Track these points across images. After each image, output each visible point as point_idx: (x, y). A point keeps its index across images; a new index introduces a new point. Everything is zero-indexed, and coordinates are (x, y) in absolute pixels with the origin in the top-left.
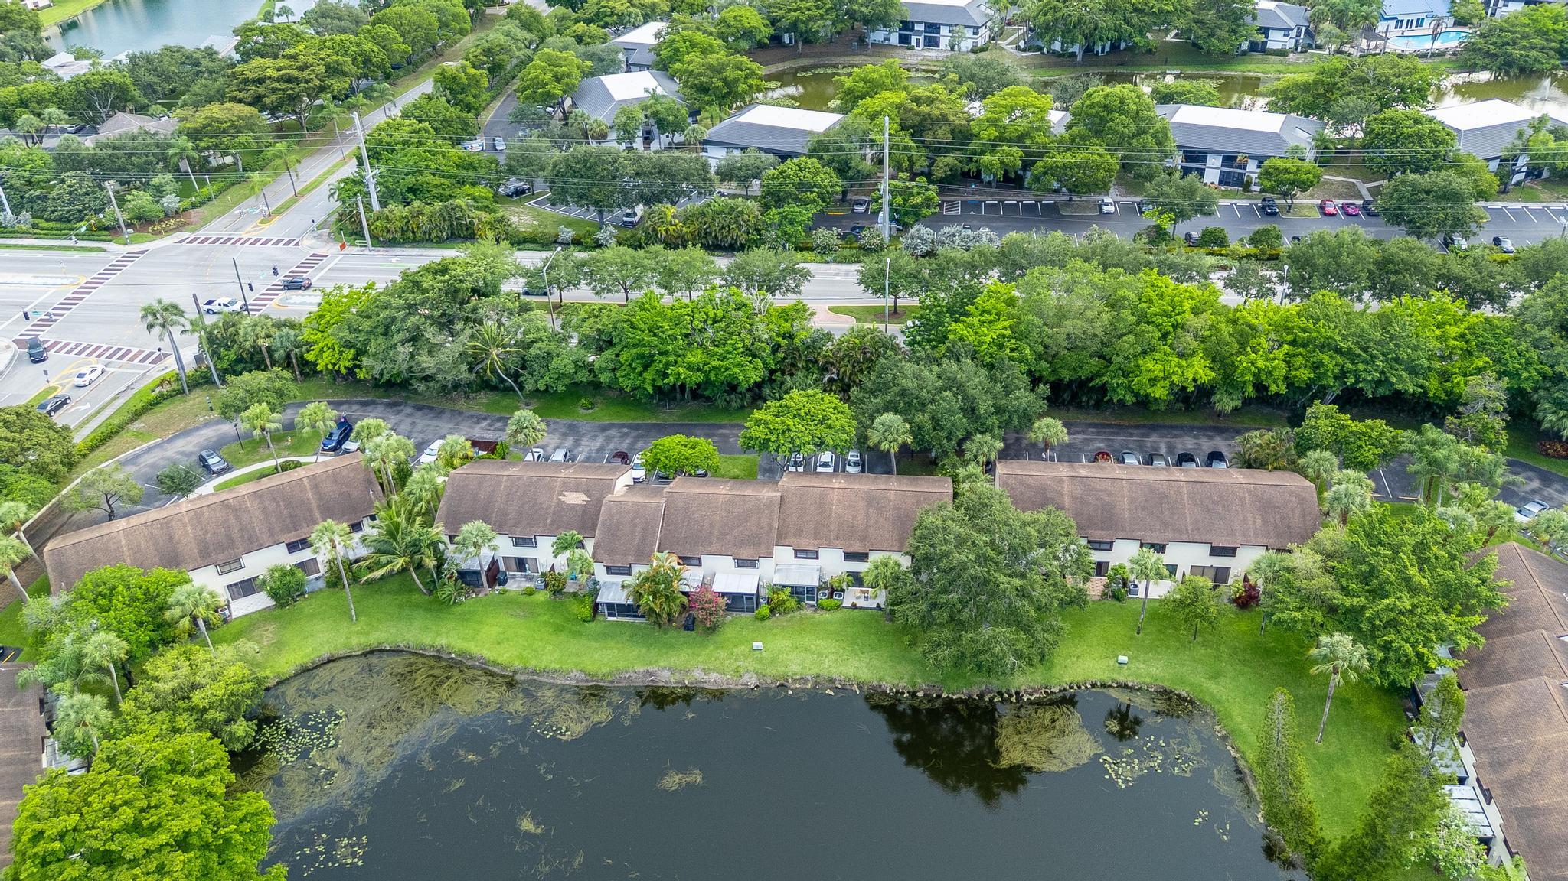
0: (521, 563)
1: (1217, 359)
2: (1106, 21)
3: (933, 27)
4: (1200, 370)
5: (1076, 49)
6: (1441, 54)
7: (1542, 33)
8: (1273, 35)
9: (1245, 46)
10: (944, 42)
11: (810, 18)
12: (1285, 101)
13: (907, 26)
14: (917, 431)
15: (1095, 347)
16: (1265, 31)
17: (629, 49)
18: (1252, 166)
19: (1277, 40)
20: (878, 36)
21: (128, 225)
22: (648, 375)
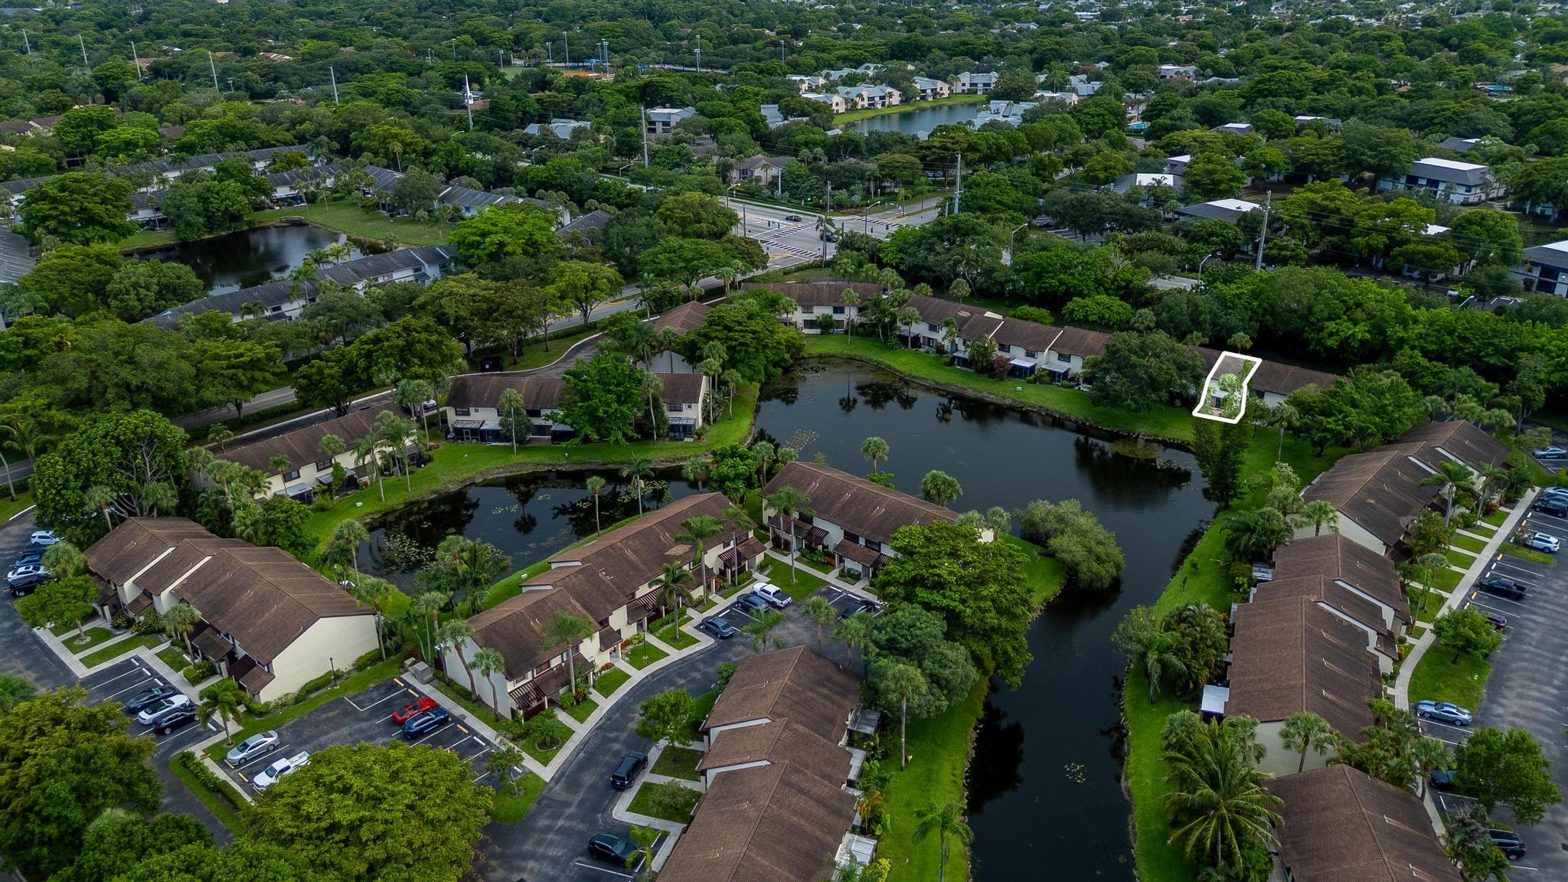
0: (929, 341)
3: (1434, 183)
5: (1549, 211)
11: (1325, 162)
17: (1174, 165)
20: (1386, 184)
21: (832, 207)
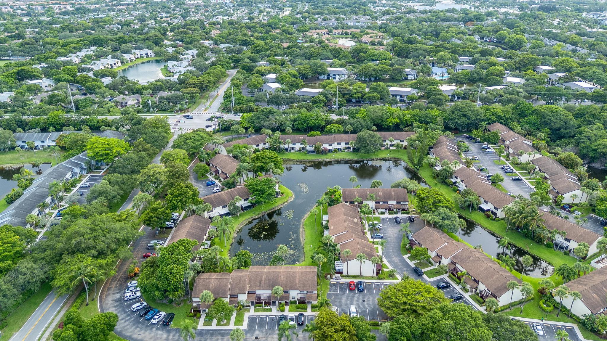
0: (293, 149)
1: (399, 119)
2: (373, 73)
3: (335, 75)
4: (397, 120)
5: (367, 79)
6: (445, 80)
7: (464, 75)
8: (409, 76)
9: (404, 78)
10: (337, 78)
12: (411, 86)
13: (329, 75)
14: (354, 128)
15: (380, 118)
16: (408, 75)
17: (270, 79)
18: (405, 98)
19: (410, 77)
20: (322, 77)
22: (305, 125)
